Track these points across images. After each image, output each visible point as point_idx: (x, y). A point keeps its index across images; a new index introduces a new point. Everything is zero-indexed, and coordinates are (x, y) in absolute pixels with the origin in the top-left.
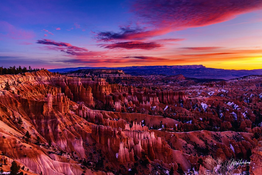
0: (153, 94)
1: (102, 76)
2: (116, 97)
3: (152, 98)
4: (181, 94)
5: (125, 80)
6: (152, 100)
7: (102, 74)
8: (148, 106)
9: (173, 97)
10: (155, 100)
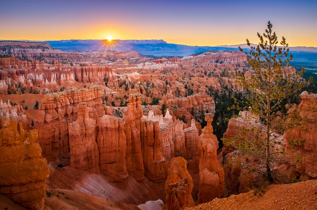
0: (66, 70)
1: (14, 51)
2: (4, 75)
3: (65, 75)
4: (107, 70)
5: (52, 57)
6: (65, 78)
7: (14, 48)
8: (53, 85)
9: (97, 74)
10: (68, 78)
